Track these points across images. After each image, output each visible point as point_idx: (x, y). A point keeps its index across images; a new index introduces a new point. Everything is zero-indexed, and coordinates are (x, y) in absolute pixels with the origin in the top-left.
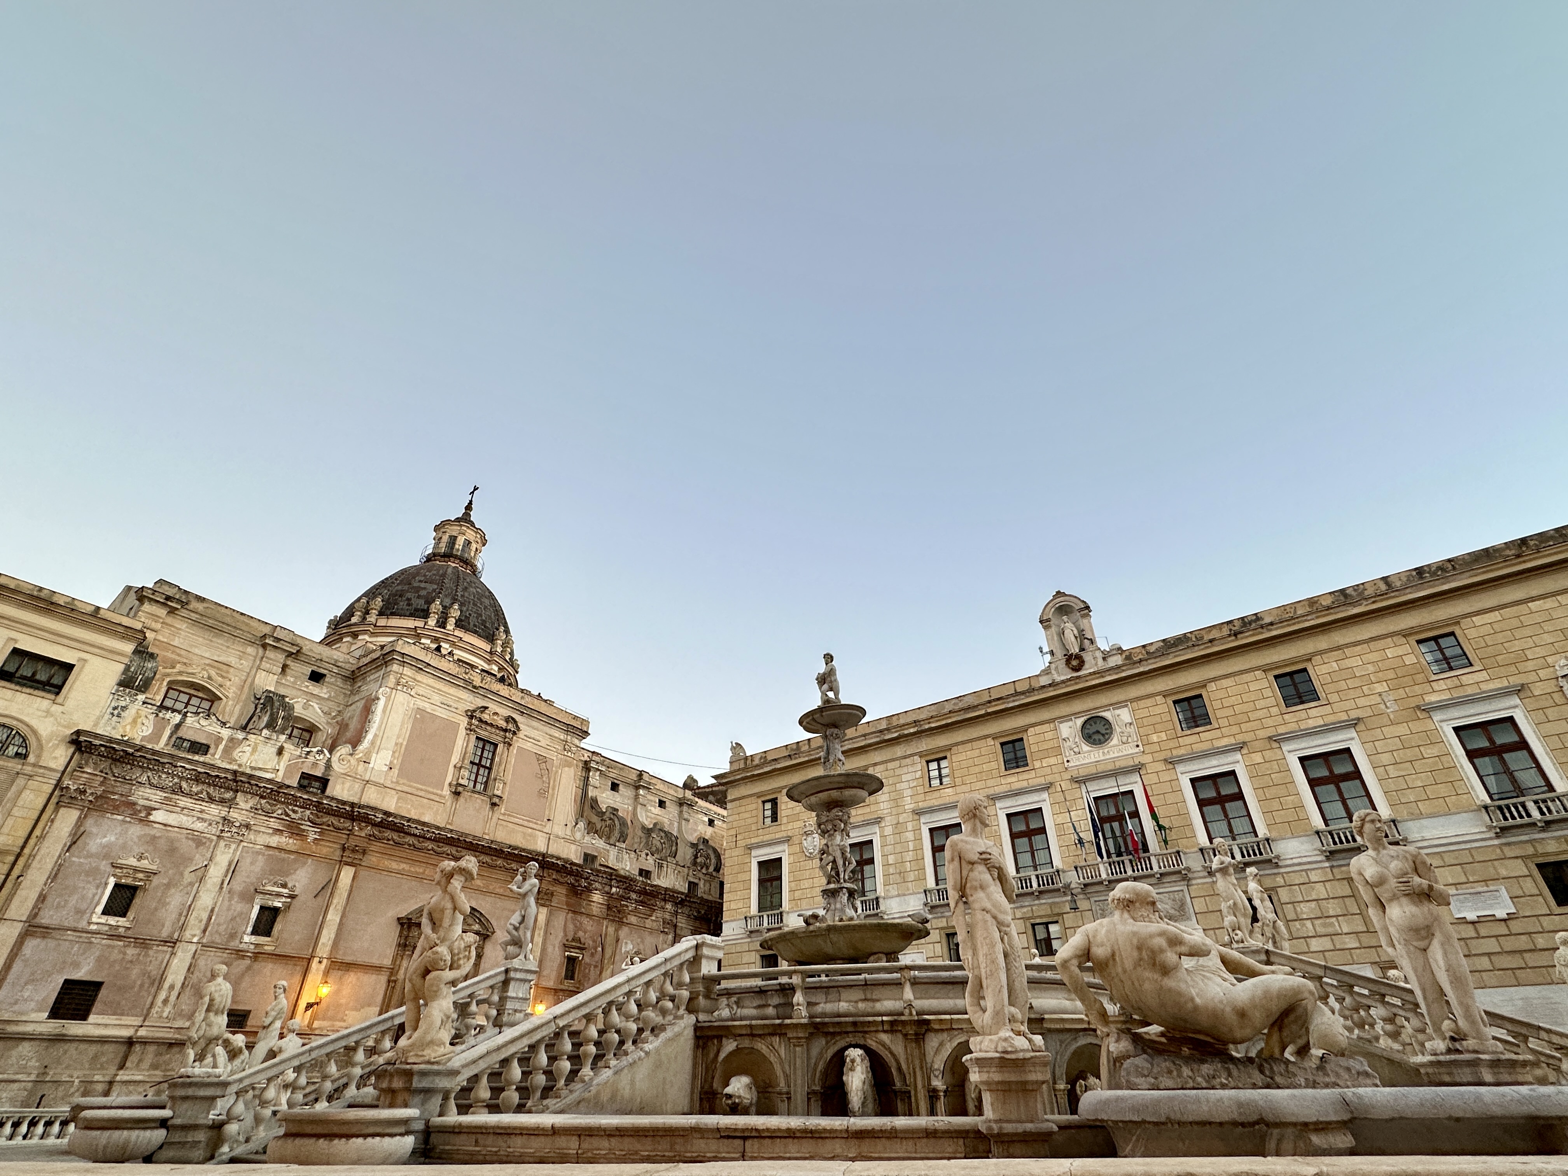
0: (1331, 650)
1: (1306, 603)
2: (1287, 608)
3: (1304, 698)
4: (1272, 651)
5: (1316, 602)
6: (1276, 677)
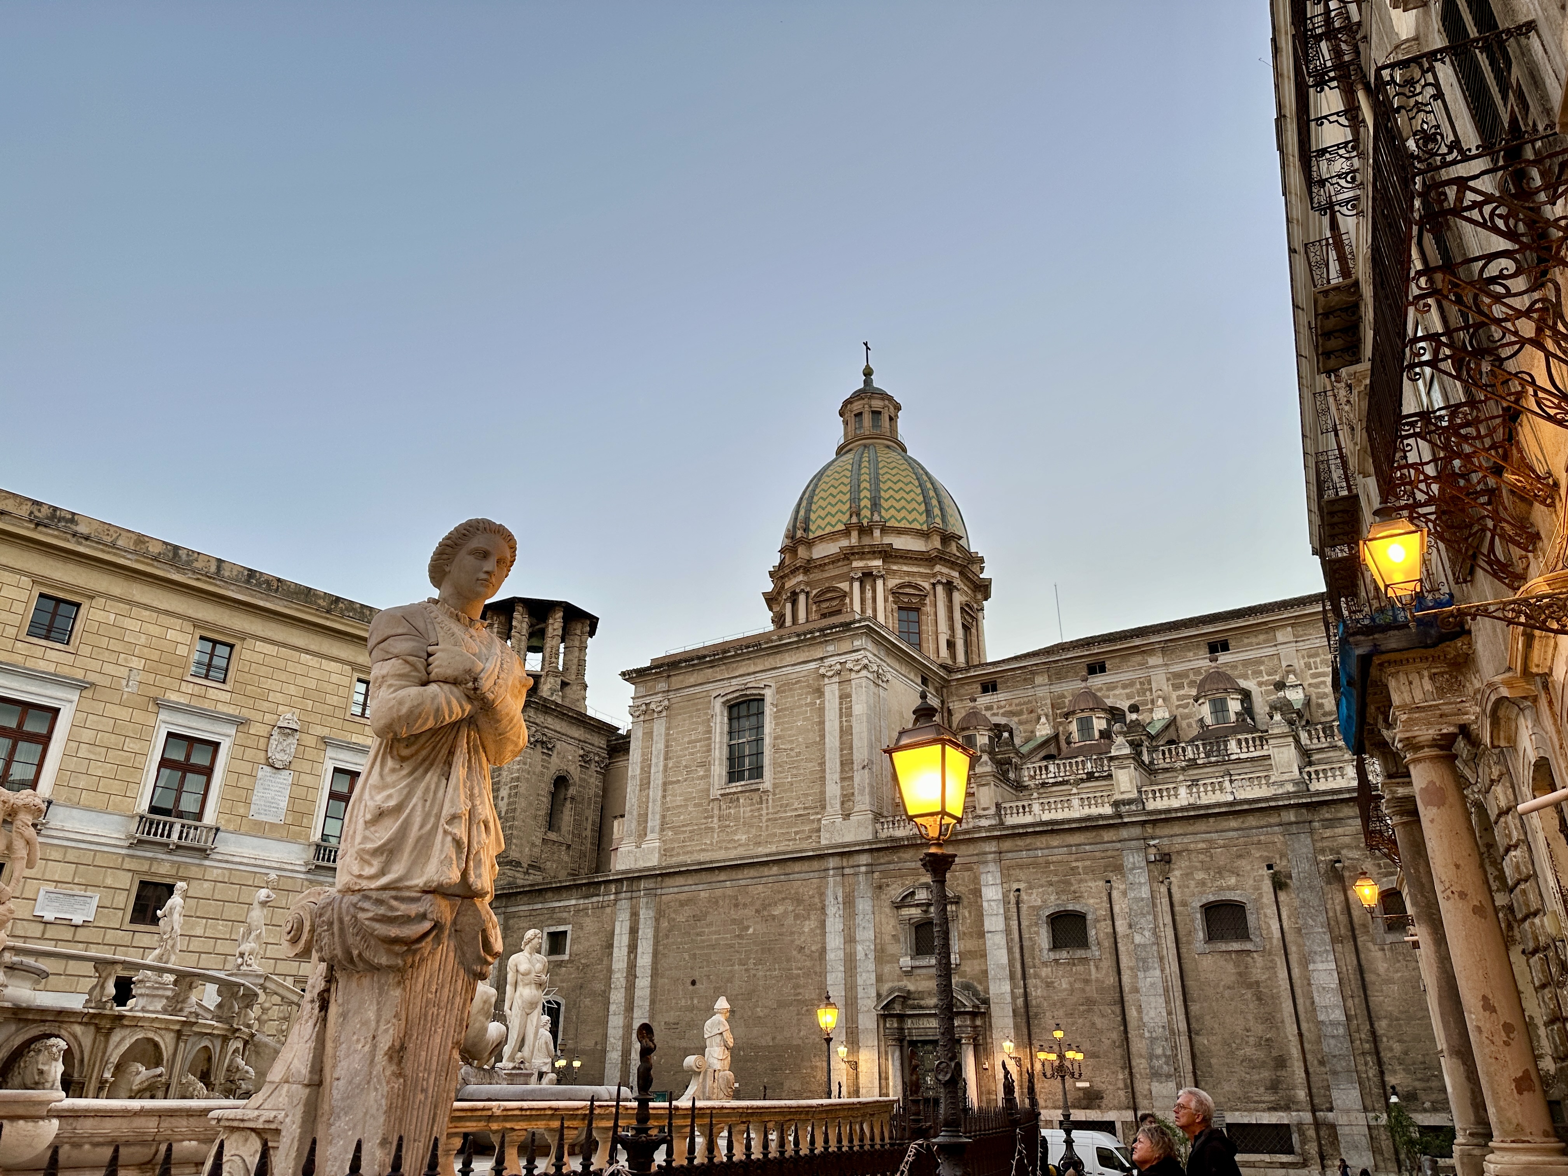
0: (120, 600)
1: (134, 537)
2: (112, 529)
3: (53, 634)
4: (59, 565)
5: (144, 543)
6: (42, 595)
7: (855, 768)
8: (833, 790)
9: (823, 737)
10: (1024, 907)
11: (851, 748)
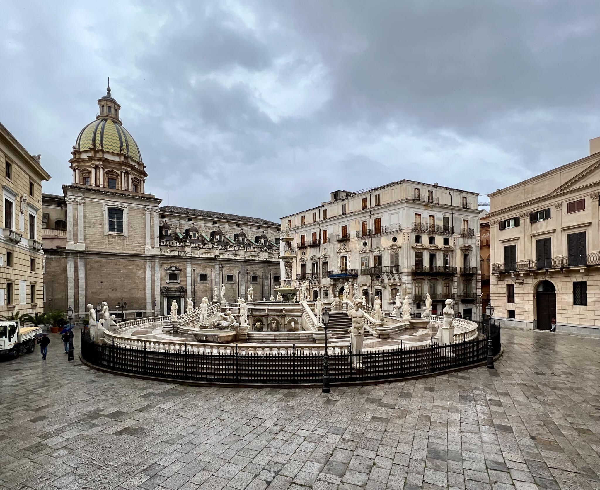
7: (155, 236)
8: (148, 240)
9: (145, 226)
10: (195, 273)
11: (154, 231)
